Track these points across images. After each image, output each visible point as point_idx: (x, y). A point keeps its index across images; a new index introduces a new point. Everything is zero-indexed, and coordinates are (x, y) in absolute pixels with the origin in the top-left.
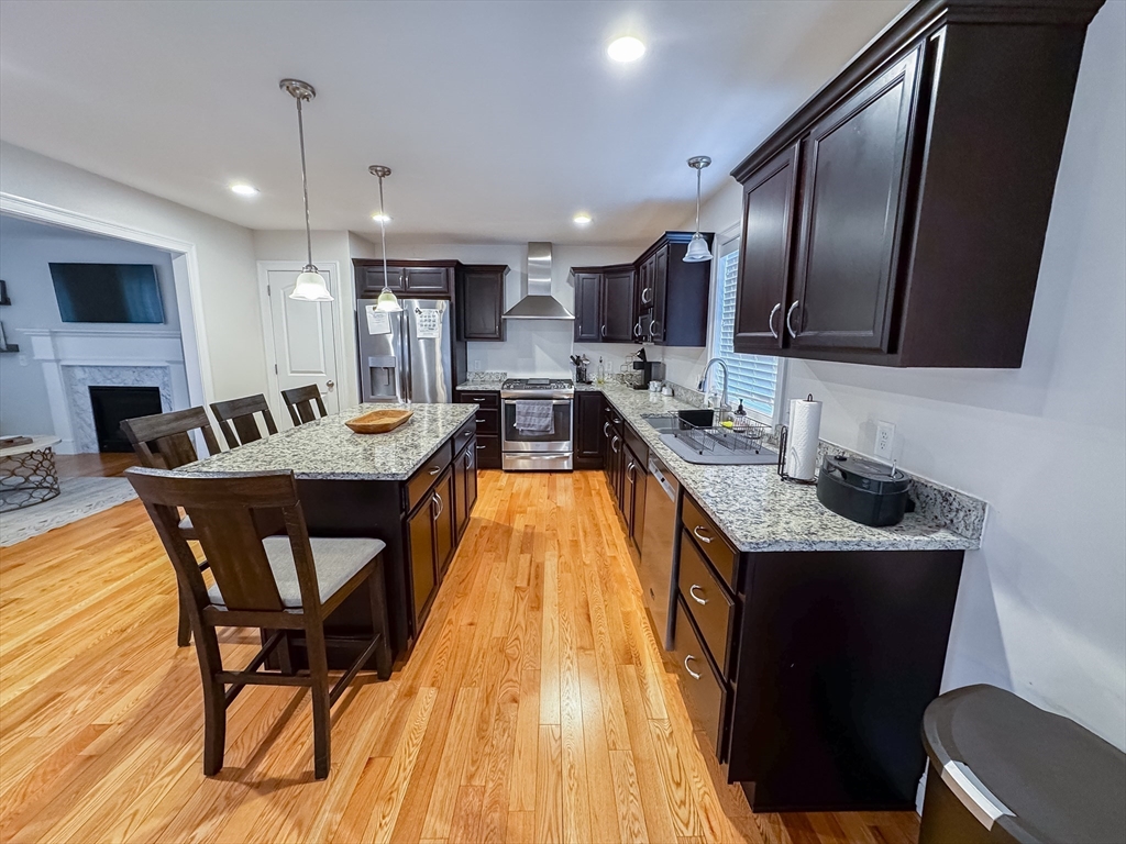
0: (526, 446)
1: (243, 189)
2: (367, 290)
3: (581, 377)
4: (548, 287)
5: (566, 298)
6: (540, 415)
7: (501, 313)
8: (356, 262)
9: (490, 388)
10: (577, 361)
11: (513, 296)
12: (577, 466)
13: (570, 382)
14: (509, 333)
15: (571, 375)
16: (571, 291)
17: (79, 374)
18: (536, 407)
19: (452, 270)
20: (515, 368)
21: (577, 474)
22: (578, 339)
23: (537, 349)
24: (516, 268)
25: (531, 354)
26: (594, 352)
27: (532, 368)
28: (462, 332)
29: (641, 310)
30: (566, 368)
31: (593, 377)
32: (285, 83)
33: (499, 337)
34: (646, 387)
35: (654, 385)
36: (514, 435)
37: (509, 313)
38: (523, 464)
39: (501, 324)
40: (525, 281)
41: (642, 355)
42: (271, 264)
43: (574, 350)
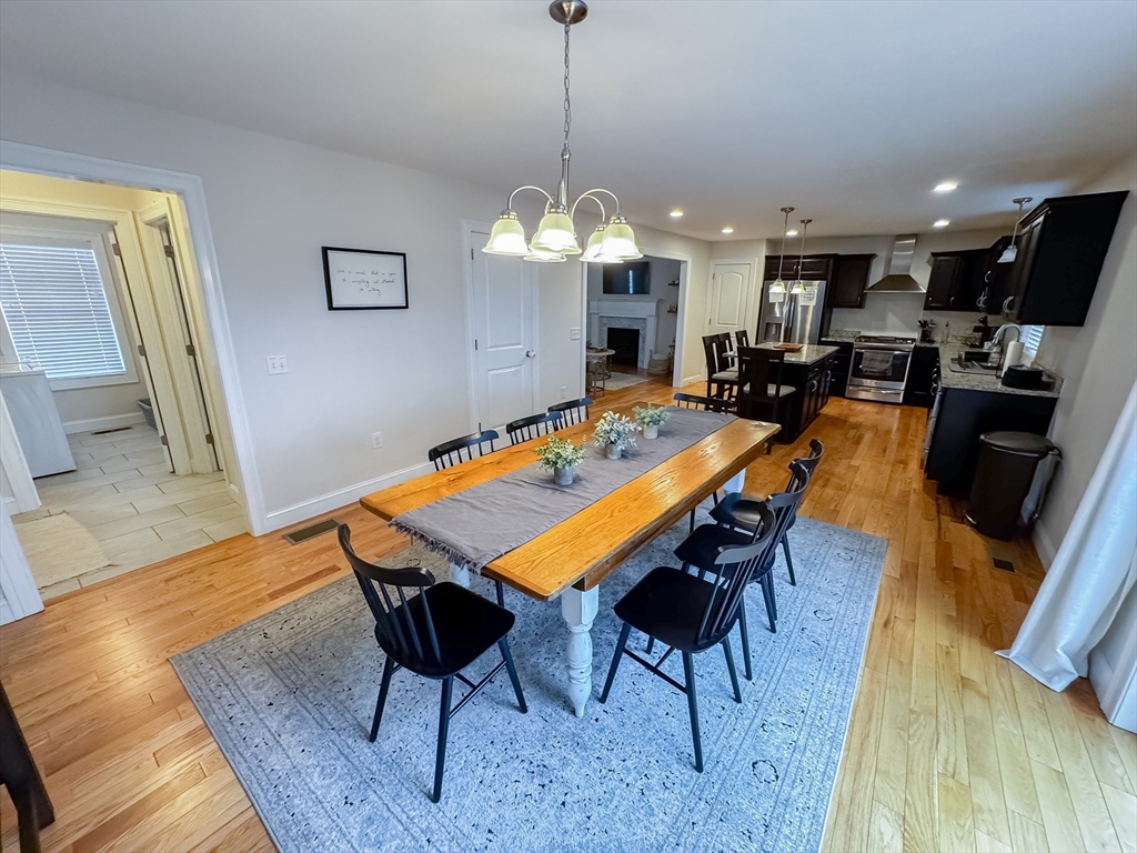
0: (868, 382)
1: (728, 231)
2: (770, 276)
3: (926, 336)
4: (907, 268)
5: (922, 277)
6: (881, 361)
7: (864, 288)
8: (767, 257)
9: (846, 340)
10: (924, 324)
11: (877, 274)
12: (907, 401)
13: (913, 340)
14: (868, 303)
15: (916, 335)
16: (929, 270)
17: (605, 321)
18: (880, 356)
19: (832, 261)
20: (869, 329)
21: (905, 407)
22: (927, 308)
23: (890, 315)
24: (882, 255)
25: (884, 318)
26: (940, 318)
27: (883, 329)
28: (831, 302)
30: (912, 330)
31: (938, 338)
32: (782, 210)
33: (860, 306)
36: (859, 374)
37: (872, 288)
38: (863, 395)
39: (863, 296)
40: (888, 262)
41: (984, 321)
42: (720, 261)
43: (923, 315)
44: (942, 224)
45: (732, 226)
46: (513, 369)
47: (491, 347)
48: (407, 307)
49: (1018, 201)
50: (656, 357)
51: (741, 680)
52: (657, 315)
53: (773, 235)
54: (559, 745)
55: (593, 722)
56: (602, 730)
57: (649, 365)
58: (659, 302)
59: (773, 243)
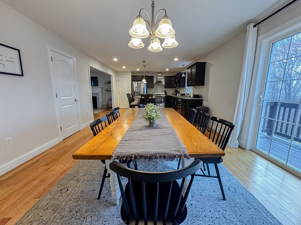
1: (124, 68)
2: (133, 80)
3: (166, 94)
4: (160, 79)
6: (160, 99)
7: (153, 84)
8: (132, 76)
10: (165, 91)
11: (155, 81)
13: (164, 94)
16: (164, 80)
19: (146, 77)
20: (155, 93)
23: (159, 90)
24: (155, 76)
25: (157, 90)
26: (168, 90)
27: (158, 93)
29: (176, 83)
30: (163, 92)
31: (168, 94)
33: (153, 88)
34: (177, 95)
35: (178, 94)
37: (155, 83)
39: (153, 86)
40: (157, 78)
41: (176, 90)
42: (119, 77)
43: (165, 89)
44: (167, 70)
45: (125, 66)
46: (71, 105)
47: (62, 97)
48: (22, 75)
49: (183, 65)
50: (104, 104)
51: (204, 171)
52: (102, 92)
53: (133, 70)
54: (192, 222)
55: (191, 206)
56: (196, 207)
57: (102, 106)
58: (102, 88)
59: (132, 72)
